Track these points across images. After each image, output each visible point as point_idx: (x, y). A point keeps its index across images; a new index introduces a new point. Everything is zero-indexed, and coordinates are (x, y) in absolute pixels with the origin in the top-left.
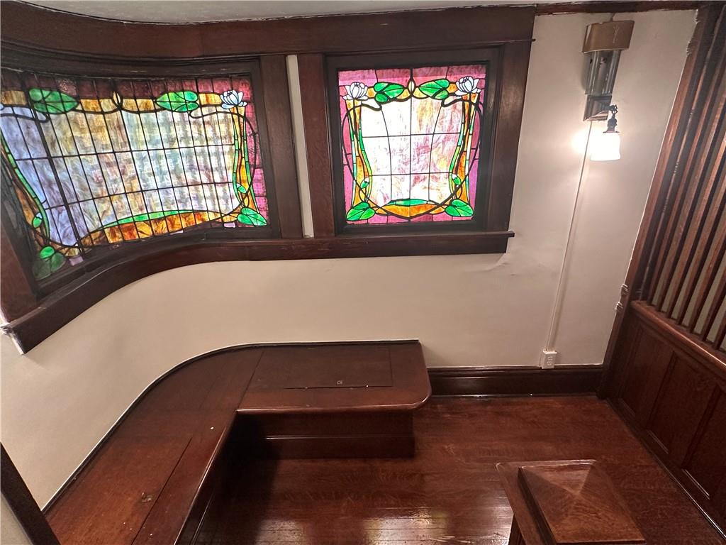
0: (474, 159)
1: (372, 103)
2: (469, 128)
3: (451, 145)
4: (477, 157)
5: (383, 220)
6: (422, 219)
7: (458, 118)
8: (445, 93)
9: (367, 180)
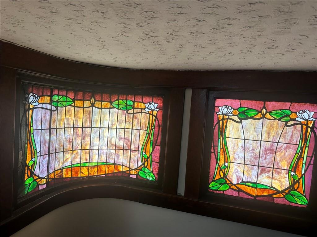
0: (310, 164)
1: (236, 118)
2: (306, 142)
3: (291, 152)
4: (312, 162)
5: (235, 194)
6: (266, 199)
7: (297, 135)
8: (288, 118)
9: (226, 164)
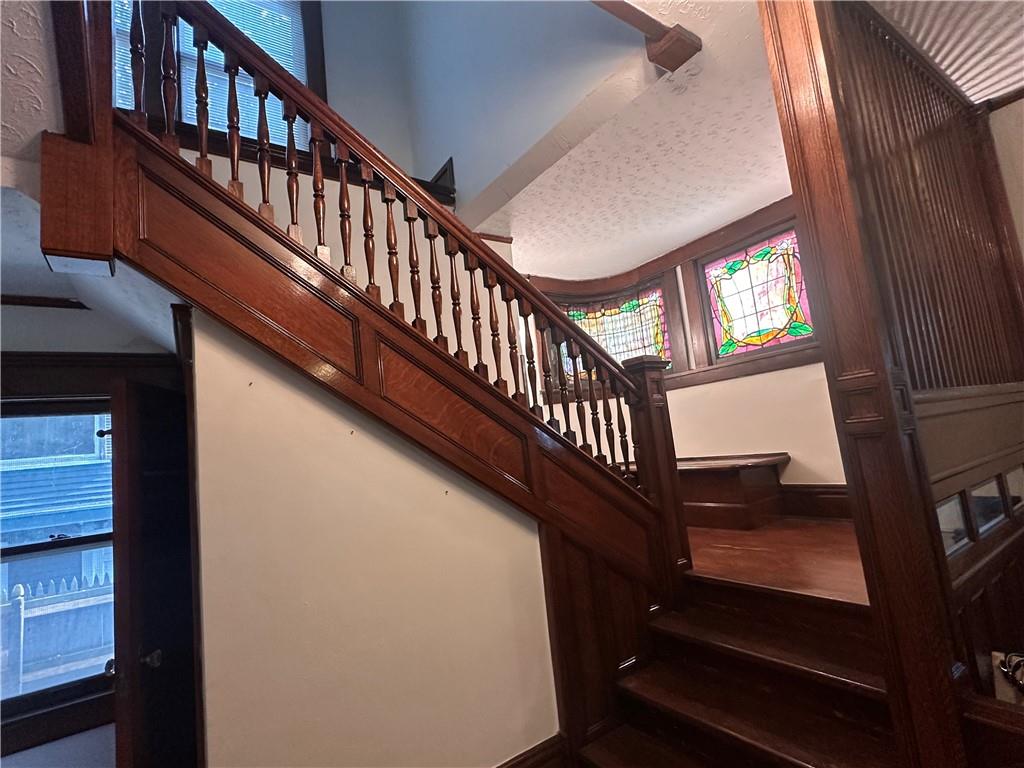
0: (801, 290)
1: (727, 276)
2: (791, 270)
3: (781, 285)
4: (804, 287)
5: (744, 350)
6: (772, 343)
7: (782, 267)
8: (769, 255)
9: (730, 324)
